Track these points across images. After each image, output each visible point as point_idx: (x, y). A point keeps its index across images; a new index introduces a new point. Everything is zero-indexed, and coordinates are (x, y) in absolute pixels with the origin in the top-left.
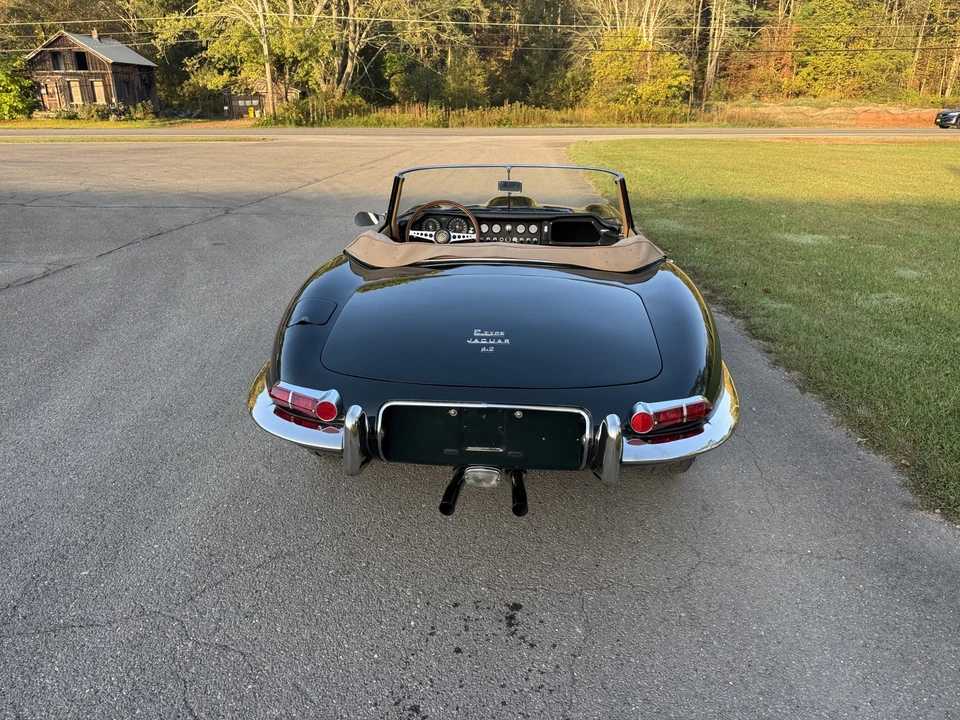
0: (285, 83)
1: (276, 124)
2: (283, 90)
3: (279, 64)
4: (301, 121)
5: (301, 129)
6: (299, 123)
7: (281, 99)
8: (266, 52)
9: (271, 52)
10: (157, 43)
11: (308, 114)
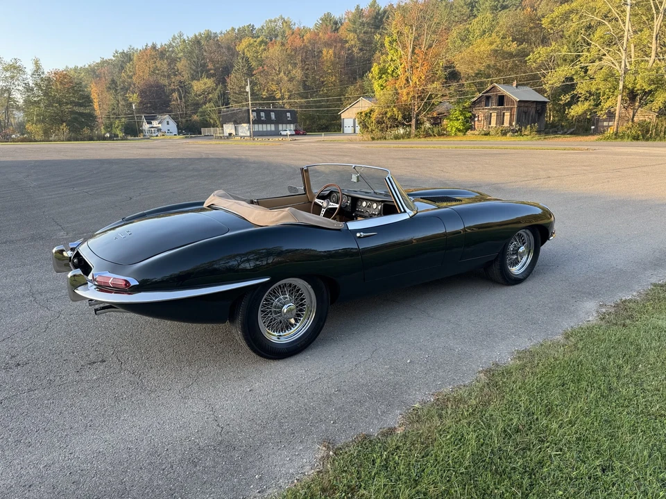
0: (634, 109)
1: (616, 138)
2: (631, 114)
3: (632, 95)
4: (638, 136)
5: (635, 142)
6: (636, 138)
7: (628, 121)
8: (621, 87)
9: (624, 87)
10: (546, 87)
11: (648, 131)
